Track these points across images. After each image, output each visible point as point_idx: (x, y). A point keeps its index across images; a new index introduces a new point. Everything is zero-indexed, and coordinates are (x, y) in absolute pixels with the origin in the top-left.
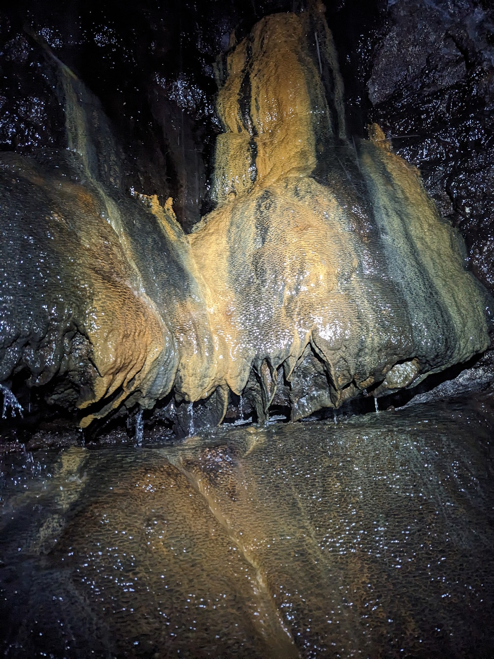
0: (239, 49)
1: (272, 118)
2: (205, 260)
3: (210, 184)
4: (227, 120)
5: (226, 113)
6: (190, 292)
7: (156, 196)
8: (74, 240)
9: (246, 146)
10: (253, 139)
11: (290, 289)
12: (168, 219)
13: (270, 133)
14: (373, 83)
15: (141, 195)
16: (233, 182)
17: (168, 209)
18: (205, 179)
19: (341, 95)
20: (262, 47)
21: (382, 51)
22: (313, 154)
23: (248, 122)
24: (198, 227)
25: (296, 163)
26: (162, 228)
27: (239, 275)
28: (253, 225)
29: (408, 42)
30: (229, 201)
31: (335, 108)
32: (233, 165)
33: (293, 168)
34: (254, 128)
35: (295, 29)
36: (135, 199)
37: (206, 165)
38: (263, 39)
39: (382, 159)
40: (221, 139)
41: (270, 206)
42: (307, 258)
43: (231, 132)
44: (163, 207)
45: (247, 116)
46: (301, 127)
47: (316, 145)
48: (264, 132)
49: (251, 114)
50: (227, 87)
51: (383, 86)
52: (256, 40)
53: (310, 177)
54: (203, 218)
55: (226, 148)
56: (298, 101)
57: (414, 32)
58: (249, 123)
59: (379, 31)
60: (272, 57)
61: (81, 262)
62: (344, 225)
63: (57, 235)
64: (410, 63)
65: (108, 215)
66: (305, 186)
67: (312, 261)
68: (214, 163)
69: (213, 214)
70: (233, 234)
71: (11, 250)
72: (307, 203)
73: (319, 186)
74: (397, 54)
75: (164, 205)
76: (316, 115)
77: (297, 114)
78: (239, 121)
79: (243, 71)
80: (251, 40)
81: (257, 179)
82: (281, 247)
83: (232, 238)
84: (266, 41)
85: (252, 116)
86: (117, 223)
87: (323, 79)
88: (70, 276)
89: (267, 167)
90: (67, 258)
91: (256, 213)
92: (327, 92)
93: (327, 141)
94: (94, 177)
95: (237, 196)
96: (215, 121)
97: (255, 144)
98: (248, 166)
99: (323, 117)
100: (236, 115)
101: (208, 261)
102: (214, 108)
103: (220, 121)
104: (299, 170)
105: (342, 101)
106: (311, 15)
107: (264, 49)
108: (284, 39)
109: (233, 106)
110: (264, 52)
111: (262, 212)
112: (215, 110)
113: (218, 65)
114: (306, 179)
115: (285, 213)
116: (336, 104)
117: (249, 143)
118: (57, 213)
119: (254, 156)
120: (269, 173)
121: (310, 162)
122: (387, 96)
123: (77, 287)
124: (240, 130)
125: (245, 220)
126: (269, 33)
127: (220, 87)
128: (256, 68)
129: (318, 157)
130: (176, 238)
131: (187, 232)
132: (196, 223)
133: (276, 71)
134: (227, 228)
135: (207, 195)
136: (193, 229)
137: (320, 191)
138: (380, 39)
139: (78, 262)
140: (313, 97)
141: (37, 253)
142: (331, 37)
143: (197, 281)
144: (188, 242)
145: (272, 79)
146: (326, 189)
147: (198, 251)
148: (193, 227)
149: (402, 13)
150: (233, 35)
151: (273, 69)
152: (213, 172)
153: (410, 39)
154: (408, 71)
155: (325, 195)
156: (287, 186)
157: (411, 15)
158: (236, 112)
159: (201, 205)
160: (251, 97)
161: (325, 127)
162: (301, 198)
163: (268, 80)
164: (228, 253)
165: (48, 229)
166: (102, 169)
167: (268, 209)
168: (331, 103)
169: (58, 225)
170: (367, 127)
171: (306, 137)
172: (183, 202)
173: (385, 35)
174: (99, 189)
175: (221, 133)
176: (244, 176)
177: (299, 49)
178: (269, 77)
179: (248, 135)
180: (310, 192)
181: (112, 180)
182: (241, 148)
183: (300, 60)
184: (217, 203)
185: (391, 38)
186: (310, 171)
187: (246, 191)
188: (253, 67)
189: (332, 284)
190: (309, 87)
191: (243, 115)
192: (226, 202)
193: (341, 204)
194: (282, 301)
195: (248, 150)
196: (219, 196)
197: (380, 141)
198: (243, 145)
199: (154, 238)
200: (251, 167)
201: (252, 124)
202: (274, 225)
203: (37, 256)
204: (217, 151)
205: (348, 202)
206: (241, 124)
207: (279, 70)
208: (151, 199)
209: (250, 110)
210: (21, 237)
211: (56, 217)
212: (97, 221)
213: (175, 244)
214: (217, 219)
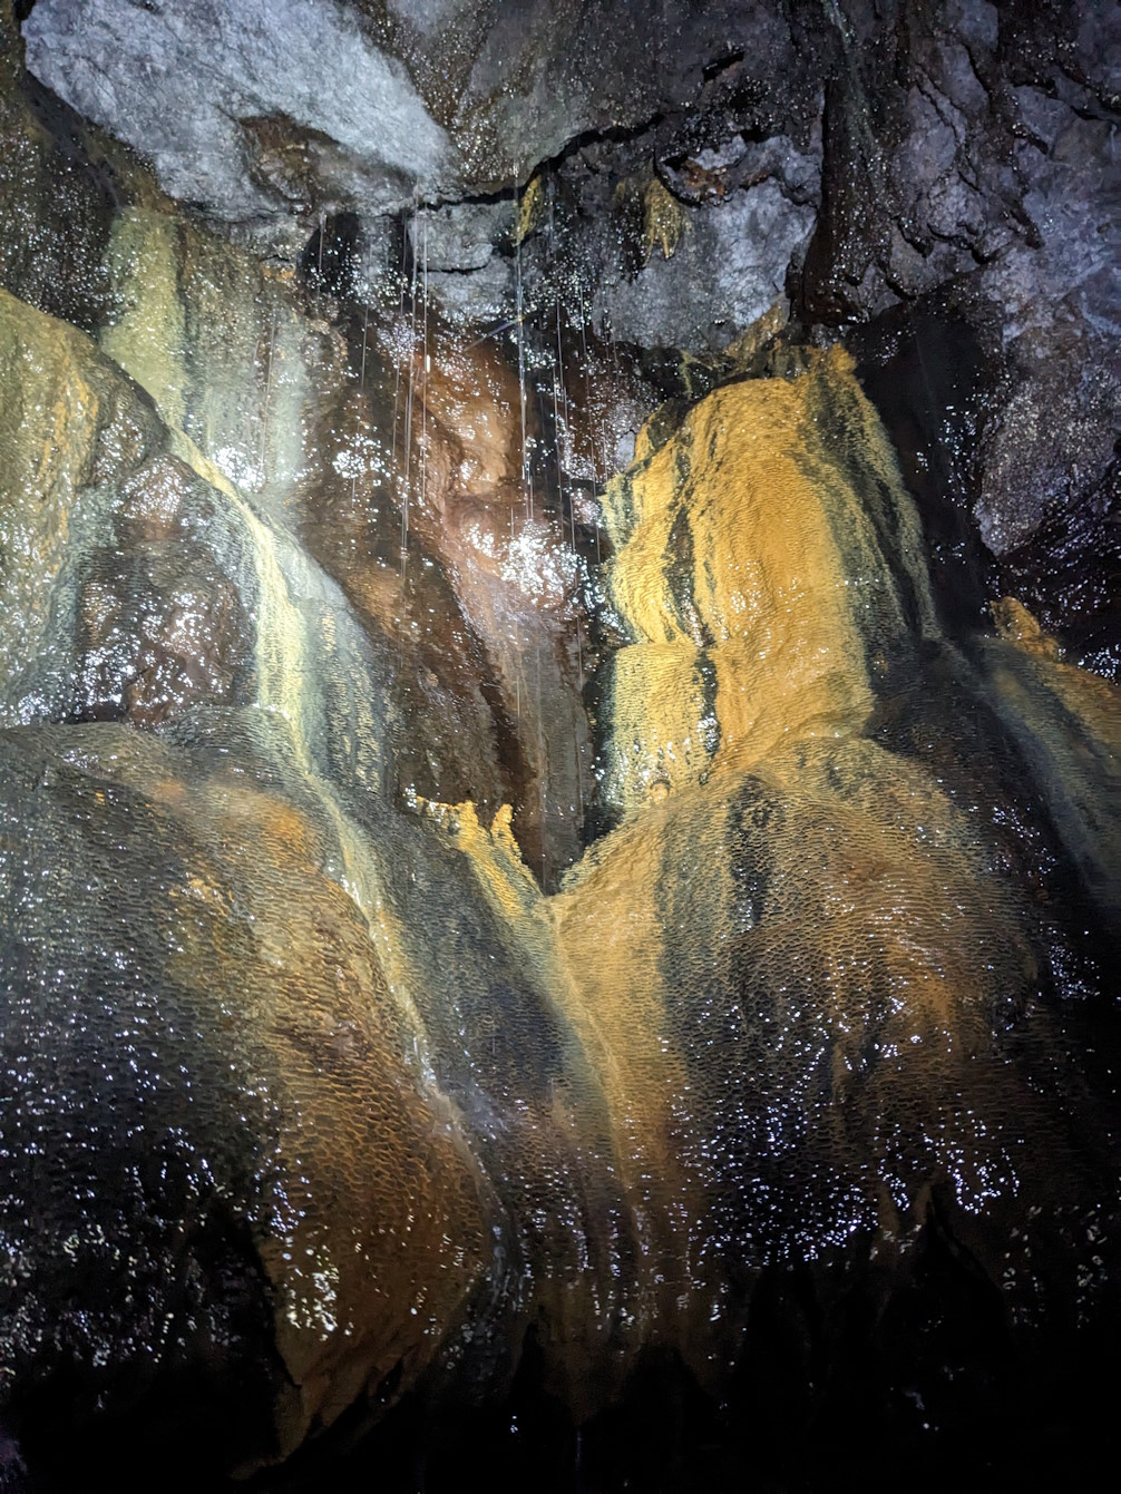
0: (658, 462)
1: (748, 604)
2: (599, 968)
3: (604, 765)
4: (638, 615)
5: (637, 600)
6: (560, 1070)
7: (469, 804)
8: (242, 949)
9: (688, 671)
10: (703, 655)
11: (849, 1051)
12: (500, 860)
13: (746, 639)
14: (987, 508)
15: (432, 805)
16: (661, 756)
17: (500, 835)
18: (591, 754)
19: (915, 539)
20: (712, 453)
21: (1002, 438)
22: (864, 679)
23: (689, 617)
24: (577, 875)
25: (819, 704)
26: (485, 886)
27: (695, 1013)
28: (724, 869)
29: (1062, 412)
30: (652, 804)
31: (904, 570)
32: (658, 716)
33: (814, 717)
34: (704, 630)
35: (787, 409)
36: (418, 817)
37: (593, 722)
38: (715, 436)
39: (1047, 681)
40: (625, 660)
41: (766, 817)
42: (890, 959)
43: (650, 640)
44: (488, 831)
45: (687, 604)
46: (823, 619)
47: (868, 658)
48: (730, 636)
49: (696, 597)
50: (635, 545)
51: (1012, 514)
52: (698, 440)
53: (861, 736)
54: (588, 852)
55: (638, 679)
56: (811, 558)
57: (1076, 389)
58: (693, 619)
59: (991, 394)
60: (739, 471)
61: (255, 1015)
62: (978, 859)
63: (193, 939)
64: (1074, 458)
65: (344, 866)
66: (853, 759)
67: (906, 970)
68: (611, 715)
69: (614, 839)
70: (671, 895)
71: (57, 995)
72: (866, 804)
73: (893, 760)
74: (1039, 440)
75: (491, 824)
76: (860, 590)
77: (811, 589)
78: (669, 616)
79: (671, 508)
80: (687, 441)
81: (722, 747)
82: (809, 930)
83: (671, 905)
84: (720, 440)
85: (699, 602)
86: (368, 885)
87: (867, 508)
88: (218, 1063)
89: (745, 717)
90: (214, 1007)
91: (730, 836)
92: (880, 536)
93: (895, 648)
94: (316, 768)
95: (672, 790)
96: (610, 619)
97: (711, 665)
98: (696, 717)
99: (879, 595)
100: (661, 602)
101: (606, 972)
102: (608, 590)
103: (621, 619)
104: (829, 722)
105: (919, 554)
106: (821, 379)
107: (718, 457)
108: (764, 432)
109: (651, 584)
110: (720, 464)
111: (746, 834)
112: (609, 594)
113: (611, 500)
114: (854, 743)
115: (810, 833)
116: (904, 559)
117: (696, 664)
118: (201, 876)
119: (711, 692)
120: (751, 732)
121: (856, 701)
122: (1025, 535)
123: (236, 1096)
124: (670, 636)
125: (703, 855)
126: (726, 422)
127: (617, 546)
128: (703, 497)
129: (877, 686)
130: (520, 910)
131: (550, 890)
132: (570, 865)
133: (751, 500)
134: (655, 878)
135: (597, 791)
136: (565, 880)
137: (898, 771)
138: (995, 411)
139: (247, 1015)
140: (846, 549)
141: (131, 999)
142: (877, 418)
143: (580, 1035)
144: (552, 919)
145: (743, 516)
146: (913, 765)
147: (578, 944)
148: (563, 876)
149: (1040, 353)
150: (643, 437)
151: (744, 495)
152: (610, 736)
153: (1067, 406)
154: (1072, 476)
155: (911, 781)
156: (803, 762)
157: (1064, 355)
158: (660, 594)
159: (582, 818)
160: (694, 560)
161: (886, 615)
162: (848, 792)
163: (734, 520)
164: (661, 947)
165: (172, 925)
166: (337, 747)
167: (763, 825)
168: (893, 558)
169: (199, 908)
170: (988, 607)
171: (839, 642)
172: (537, 815)
173: (1005, 403)
174: (325, 799)
175: (625, 644)
176: (687, 741)
177: (801, 448)
178: (736, 514)
179: (693, 644)
180: (871, 775)
181: (361, 772)
182: (676, 675)
183: (810, 472)
184: (621, 811)
185: (1019, 407)
186: (860, 722)
187: (696, 776)
188: (693, 497)
189: (974, 1035)
190: (835, 528)
191: (678, 600)
192: (646, 806)
193: (961, 802)
194: (828, 1091)
195: (696, 679)
196: (625, 793)
197: (1029, 639)
198: (681, 669)
199: (465, 918)
200: (703, 718)
201: (699, 620)
202: (782, 867)
203: (129, 1008)
204: (618, 688)
205: (980, 797)
206: (673, 622)
207: (759, 497)
208: (458, 812)
209: (693, 590)
210: (91, 955)
211: (198, 888)
212: (312, 889)
213: (518, 928)
214: (627, 853)
